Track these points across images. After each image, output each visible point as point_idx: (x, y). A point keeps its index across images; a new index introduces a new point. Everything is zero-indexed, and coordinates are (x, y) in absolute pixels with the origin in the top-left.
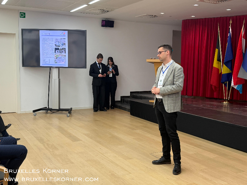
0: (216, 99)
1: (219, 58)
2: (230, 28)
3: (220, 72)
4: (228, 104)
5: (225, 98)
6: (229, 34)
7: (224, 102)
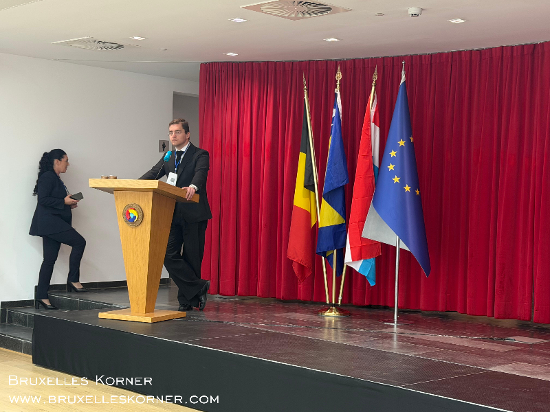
0: (304, 302)
1: (309, 181)
2: (336, 94)
3: (313, 223)
4: (337, 319)
5: (328, 302)
6: (334, 111)
7: (327, 313)
